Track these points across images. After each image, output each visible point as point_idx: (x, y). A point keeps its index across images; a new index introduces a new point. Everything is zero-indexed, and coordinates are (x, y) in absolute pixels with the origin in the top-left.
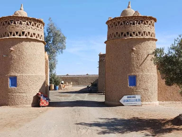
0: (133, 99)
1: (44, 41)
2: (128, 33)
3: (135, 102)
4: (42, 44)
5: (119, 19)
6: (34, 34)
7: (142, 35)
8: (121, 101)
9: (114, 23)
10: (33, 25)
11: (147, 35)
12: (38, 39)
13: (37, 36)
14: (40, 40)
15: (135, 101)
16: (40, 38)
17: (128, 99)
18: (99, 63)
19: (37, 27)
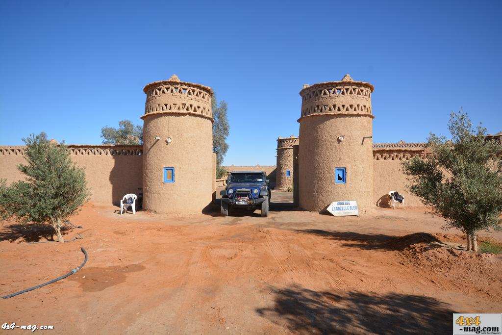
0: (347, 206)
1: (211, 117)
2: (334, 106)
3: (350, 211)
4: (209, 121)
5: (320, 87)
6: (199, 107)
7: (355, 110)
8: (329, 209)
9: (314, 92)
10: (197, 95)
11: (362, 110)
12: (204, 114)
13: (202, 111)
14: (207, 116)
15: (349, 209)
16: (207, 114)
17: (340, 206)
18: (277, 151)
19: (203, 97)
